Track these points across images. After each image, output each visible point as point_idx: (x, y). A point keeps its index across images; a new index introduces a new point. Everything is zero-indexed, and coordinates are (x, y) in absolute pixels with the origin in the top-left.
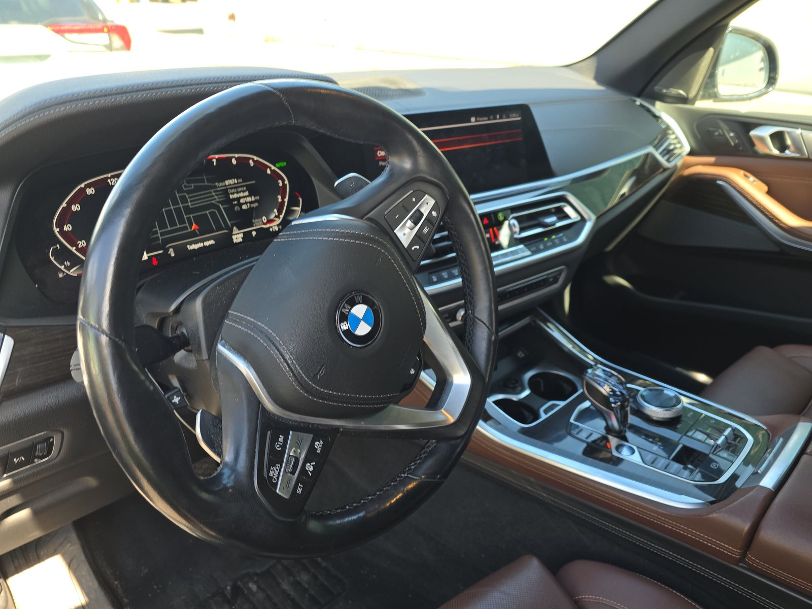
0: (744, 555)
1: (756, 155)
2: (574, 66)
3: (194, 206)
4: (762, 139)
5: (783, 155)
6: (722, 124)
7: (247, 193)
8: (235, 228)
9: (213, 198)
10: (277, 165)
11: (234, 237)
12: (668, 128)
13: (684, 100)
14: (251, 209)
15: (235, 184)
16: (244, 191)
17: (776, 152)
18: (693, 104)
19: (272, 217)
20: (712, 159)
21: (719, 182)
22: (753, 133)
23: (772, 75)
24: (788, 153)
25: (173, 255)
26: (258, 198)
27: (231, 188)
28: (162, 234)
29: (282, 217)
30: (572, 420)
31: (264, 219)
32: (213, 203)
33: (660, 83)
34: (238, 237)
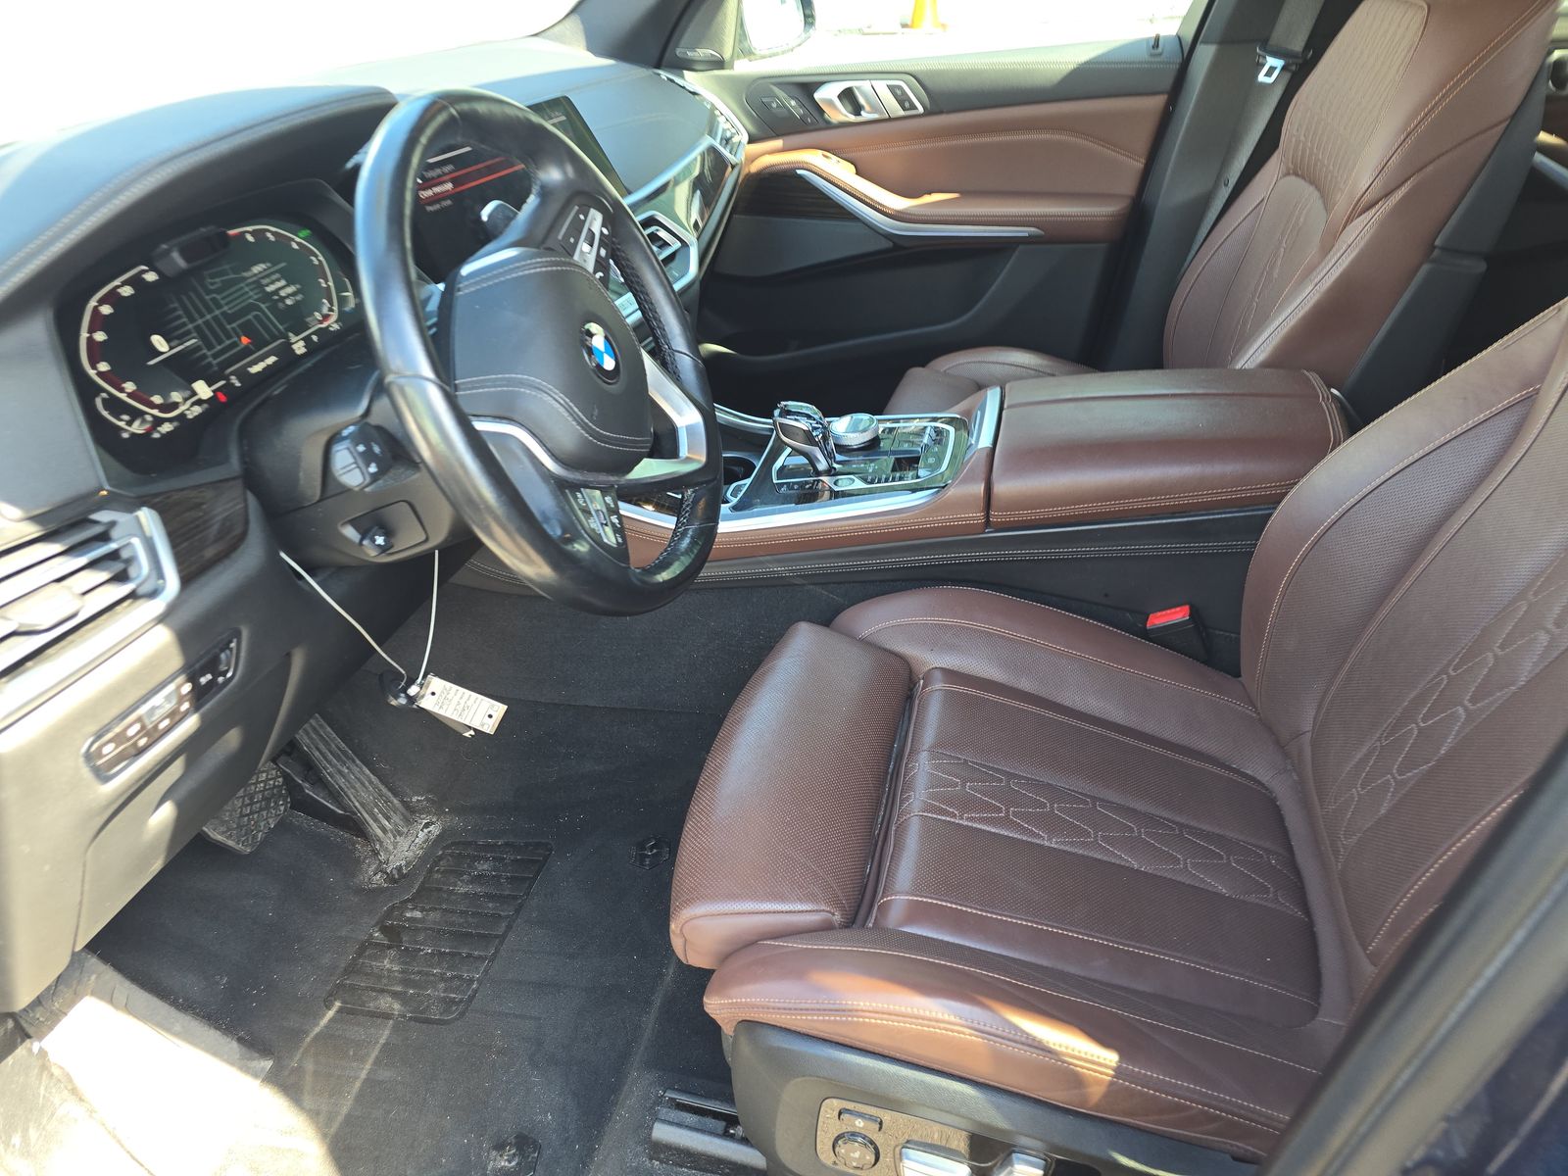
0: (987, 516)
1: (829, 126)
2: (548, 33)
3: (233, 311)
4: (830, 103)
5: (859, 119)
6: (776, 90)
7: (283, 283)
8: (291, 334)
9: (246, 297)
10: (301, 235)
11: (294, 347)
12: (714, 108)
13: (719, 64)
14: (297, 303)
15: (265, 270)
16: (278, 280)
17: (852, 118)
18: (732, 67)
19: (325, 310)
20: (778, 143)
21: (799, 172)
22: (817, 96)
23: (808, 12)
24: (865, 116)
25: (238, 384)
26: (298, 286)
27: (263, 278)
28: (215, 356)
29: (335, 308)
30: (775, 481)
31: (318, 316)
32: (251, 303)
33: (683, 42)
34: (299, 348)
